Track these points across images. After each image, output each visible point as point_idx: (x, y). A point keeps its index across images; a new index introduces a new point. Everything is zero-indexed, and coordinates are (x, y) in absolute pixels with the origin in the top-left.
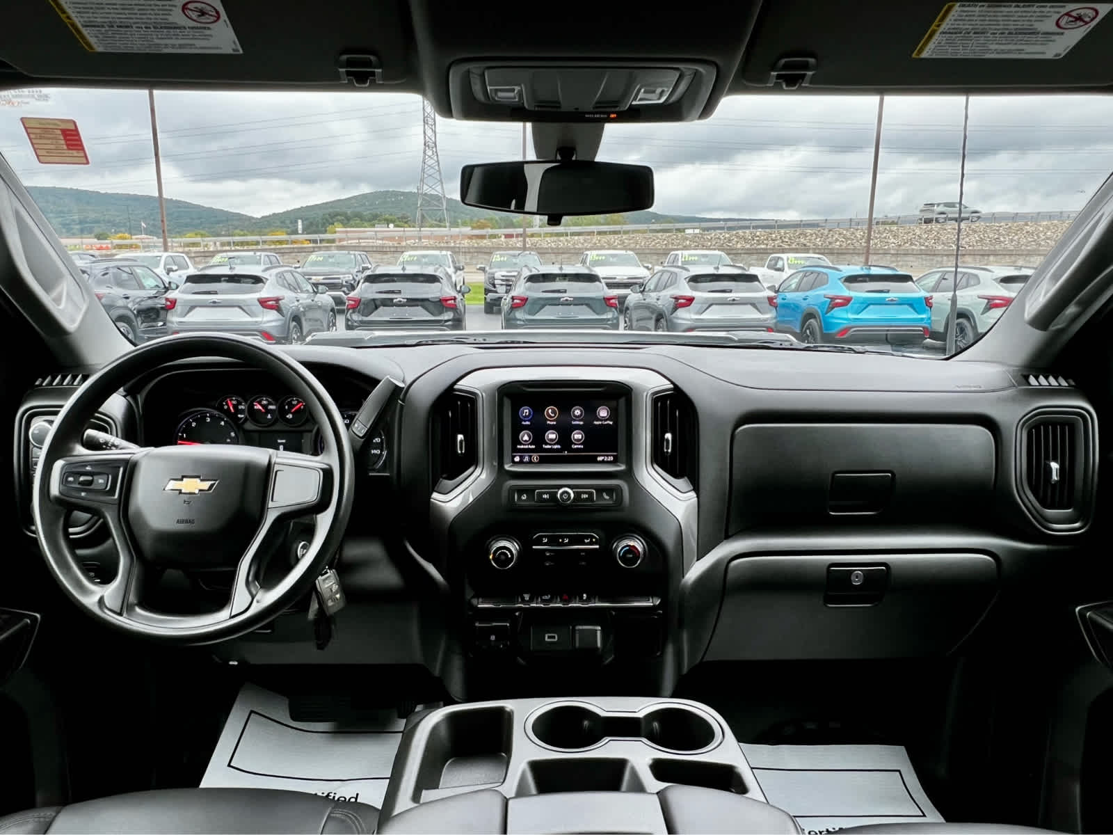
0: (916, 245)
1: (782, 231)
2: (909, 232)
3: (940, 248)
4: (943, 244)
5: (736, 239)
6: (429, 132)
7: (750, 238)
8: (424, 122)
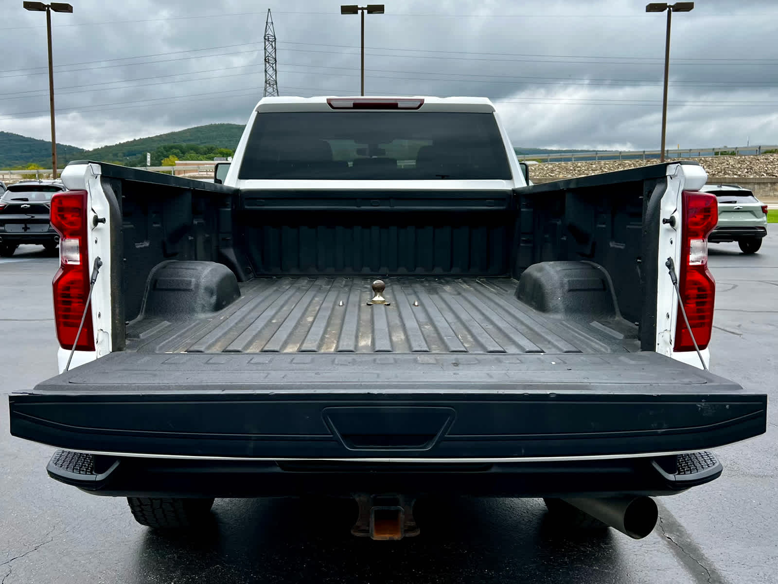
0: (729, 174)
1: (603, 162)
2: (724, 162)
3: (752, 177)
4: (756, 173)
5: (558, 170)
6: (270, 49)
7: (572, 168)
8: (265, 39)
